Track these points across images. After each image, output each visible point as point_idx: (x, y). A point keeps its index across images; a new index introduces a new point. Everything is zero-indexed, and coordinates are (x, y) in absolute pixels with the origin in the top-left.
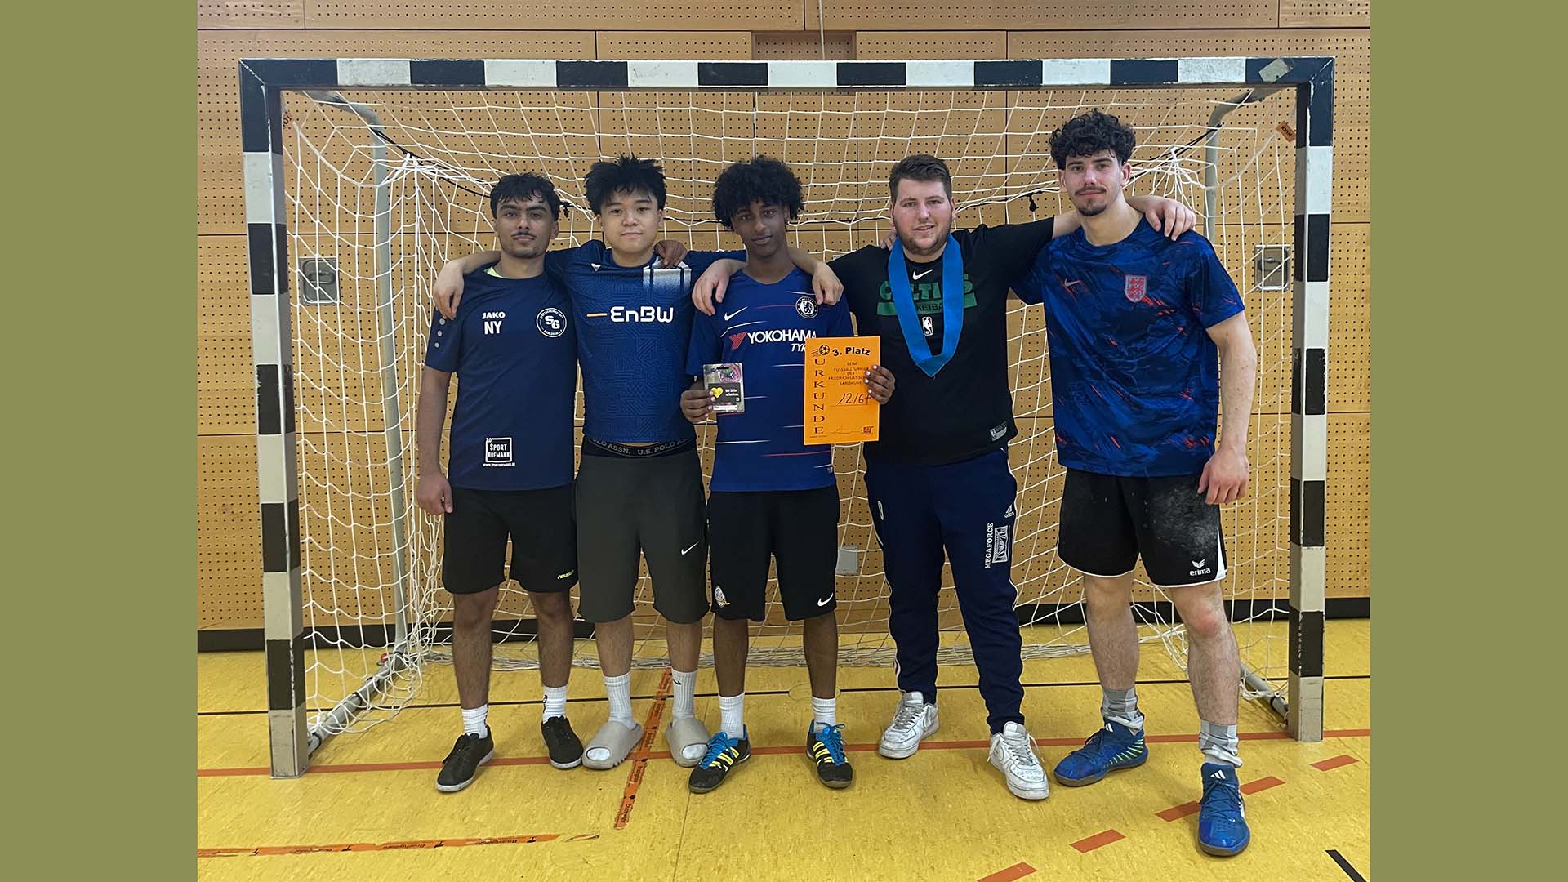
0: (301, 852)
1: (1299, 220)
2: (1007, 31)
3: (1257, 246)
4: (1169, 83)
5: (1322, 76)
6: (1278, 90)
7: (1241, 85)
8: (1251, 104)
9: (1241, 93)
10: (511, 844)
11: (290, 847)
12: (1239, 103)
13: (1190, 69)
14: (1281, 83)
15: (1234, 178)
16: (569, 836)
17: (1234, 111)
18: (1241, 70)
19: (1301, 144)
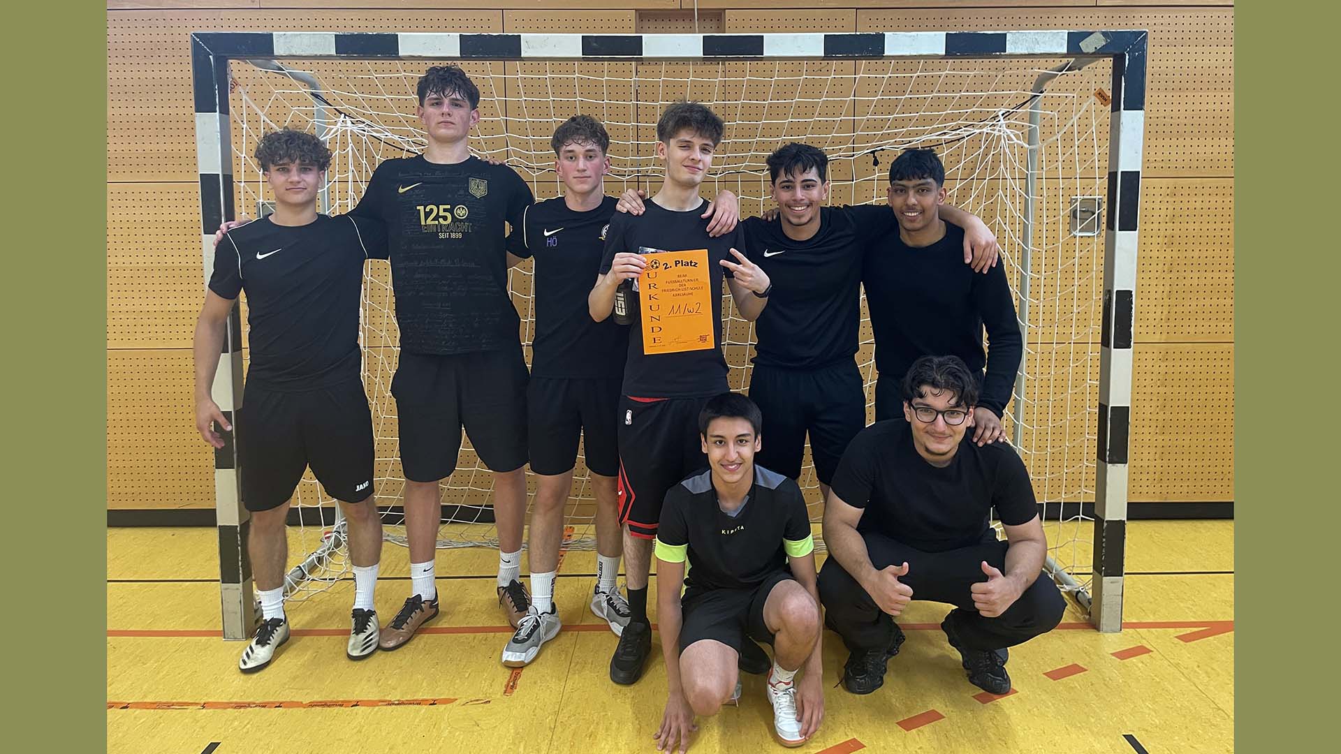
0: (241, 707)
1: (1112, 176)
2: (857, 9)
3: (1073, 197)
4: (998, 53)
5: (1136, 47)
6: (1096, 60)
7: (1064, 56)
8: (1070, 72)
9: (1061, 64)
10: (416, 706)
11: (231, 703)
12: (1060, 72)
13: (1017, 41)
14: (1099, 54)
15: (1055, 138)
16: (464, 701)
17: (1055, 80)
18: (1063, 41)
19: (1116, 108)
